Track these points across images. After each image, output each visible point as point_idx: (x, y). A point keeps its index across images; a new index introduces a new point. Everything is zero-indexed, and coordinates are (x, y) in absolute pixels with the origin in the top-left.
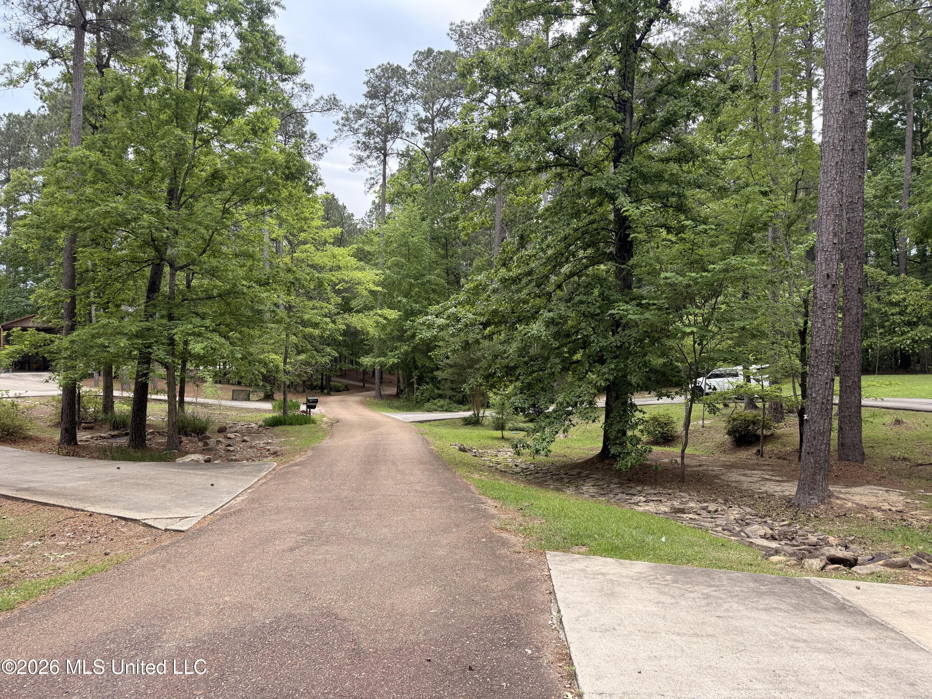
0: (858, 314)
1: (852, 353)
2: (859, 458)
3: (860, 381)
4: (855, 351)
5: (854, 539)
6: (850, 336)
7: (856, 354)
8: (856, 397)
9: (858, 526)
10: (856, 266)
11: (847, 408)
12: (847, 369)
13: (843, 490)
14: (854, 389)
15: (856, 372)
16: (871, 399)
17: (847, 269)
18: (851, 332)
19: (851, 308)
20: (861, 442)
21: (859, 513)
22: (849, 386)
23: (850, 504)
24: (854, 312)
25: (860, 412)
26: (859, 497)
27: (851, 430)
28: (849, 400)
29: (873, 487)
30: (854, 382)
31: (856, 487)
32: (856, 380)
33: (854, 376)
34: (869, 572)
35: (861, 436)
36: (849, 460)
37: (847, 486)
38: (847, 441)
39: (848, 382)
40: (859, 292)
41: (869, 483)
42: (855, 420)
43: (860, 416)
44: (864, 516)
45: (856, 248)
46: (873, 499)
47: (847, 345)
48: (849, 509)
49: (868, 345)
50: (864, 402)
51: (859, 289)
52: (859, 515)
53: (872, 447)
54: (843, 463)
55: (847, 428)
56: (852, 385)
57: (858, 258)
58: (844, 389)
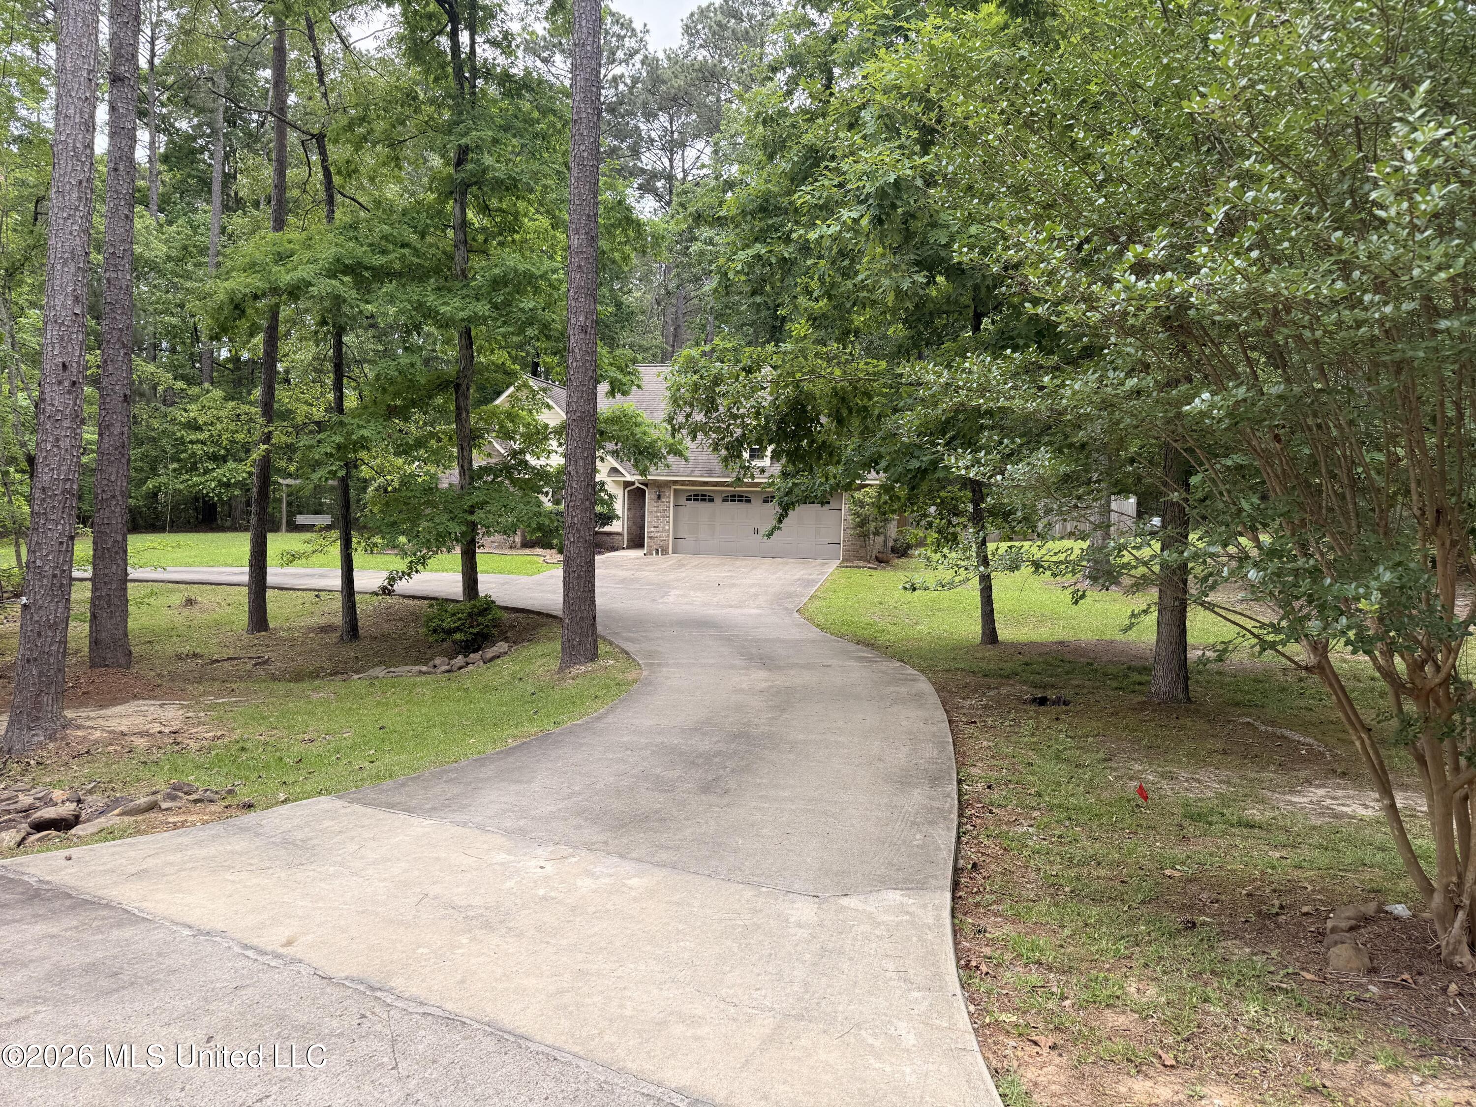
0: (123, 434)
1: (114, 497)
2: (122, 660)
3: (125, 540)
4: (117, 493)
5: (95, 787)
6: (110, 469)
7: (120, 498)
8: (118, 566)
9: (107, 765)
10: (120, 359)
11: (105, 583)
12: (106, 521)
13: (93, 714)
14: (116, 553)
15: (120, 526)
16: (148, 569)
17: (105, 361)
18: (112, 462)
19: (113, 424)
20: (126, 635)
21: (111, 745)
22: (108, 549)
23: (98, 734)
24: (116, 430)
25: (125, 589)
26: (118, 720)
27: (111, 618)
28: (107, 571)
29: (141, 702)
30: (116, 542)
31: (114, 705)
32: (120, 538)
33: (116, 533)
34: (96, 830)
35: (126, 627)
36: (106, 666)
37: (102, 707)
38: (104, 635)
39: (106, 542)
40: (125, 401)
41: (136, 697)
42: (117, 602)
43: (125, 595)
44: (119, 749)
45: (121, 330)
46: (140, 720)
47: (105, 482)
48: (96, 742)
49: (155, 487)
50: (133, 573)
51: (125, 396)
52: (111, 749)
53: (149, 642)
54: (97, 671)
55: (105, 615)
56: (113, 546)
57: (124, 346)
58: (99, 553)
